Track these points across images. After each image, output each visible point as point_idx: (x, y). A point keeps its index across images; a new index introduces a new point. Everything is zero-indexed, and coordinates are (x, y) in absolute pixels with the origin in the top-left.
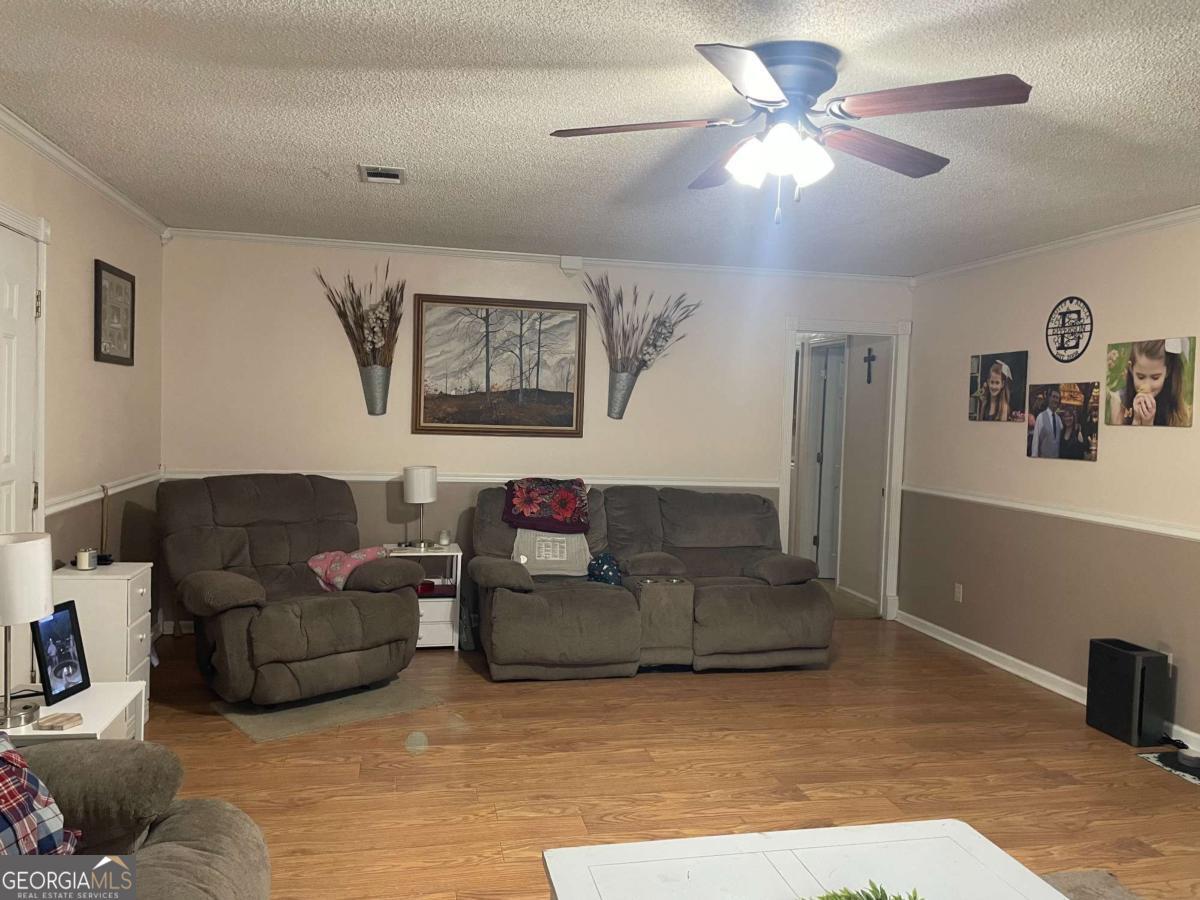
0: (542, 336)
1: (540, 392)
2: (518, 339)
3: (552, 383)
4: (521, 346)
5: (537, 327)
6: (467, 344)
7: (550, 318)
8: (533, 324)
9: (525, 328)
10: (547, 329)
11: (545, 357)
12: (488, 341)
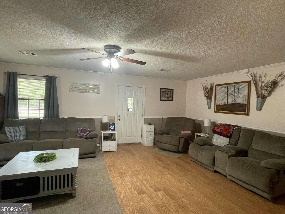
0: (239, 90)
1: (239, 104)
2: (234, 92)
3: (241, 101)
4: (234, 93)
5: (238, 88)
6: (224, 94)
7: (241, 86)
8: (237, 87)
9: (235, 89)
10: (240, 88)
11: (240, 95)
12: (227, 93)
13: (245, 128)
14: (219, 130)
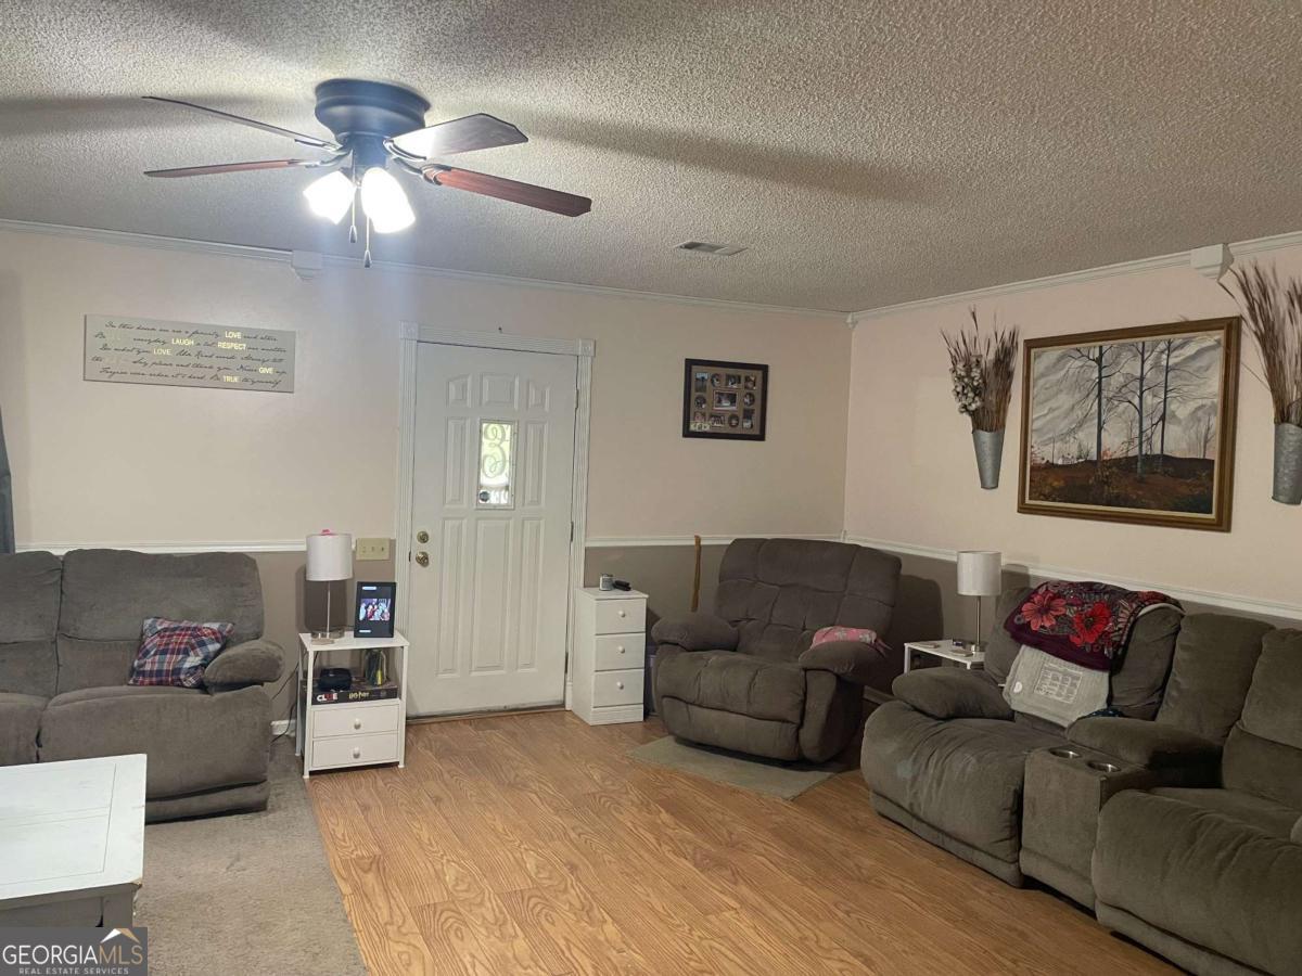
0: (1170, 374)
1: (1167, 460)
2: (1137, 384)
3: (1184, 445)
4: (1142, 393)
5: (1164, 363)
6: (1077, 396)
7: (1181, 346)
8: (1158, 358)
9: (1147, 366)
10: (1176, 364)
11: (1173, 407)
12: (1100, 391)
13: (1209, 611)
14: (1047, 624)
